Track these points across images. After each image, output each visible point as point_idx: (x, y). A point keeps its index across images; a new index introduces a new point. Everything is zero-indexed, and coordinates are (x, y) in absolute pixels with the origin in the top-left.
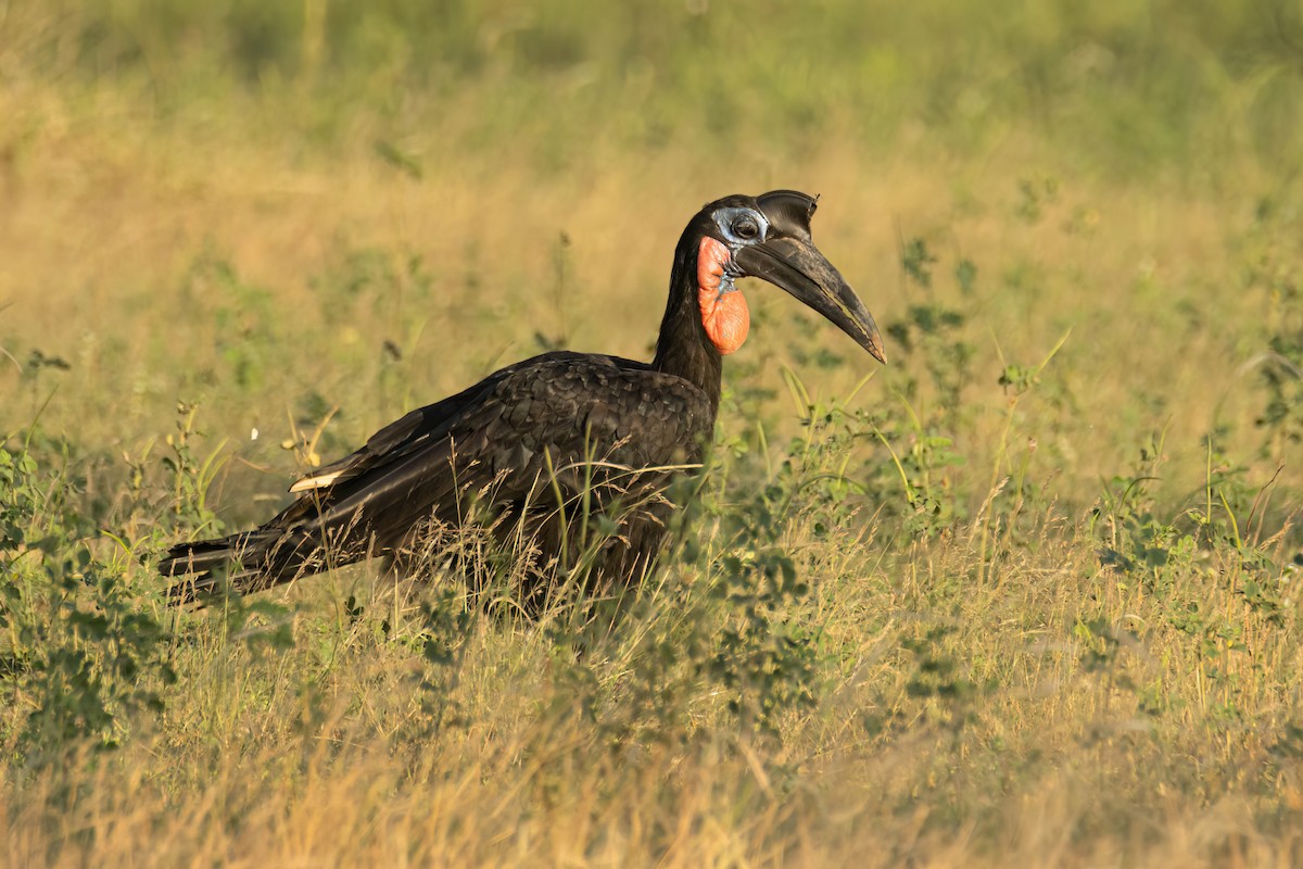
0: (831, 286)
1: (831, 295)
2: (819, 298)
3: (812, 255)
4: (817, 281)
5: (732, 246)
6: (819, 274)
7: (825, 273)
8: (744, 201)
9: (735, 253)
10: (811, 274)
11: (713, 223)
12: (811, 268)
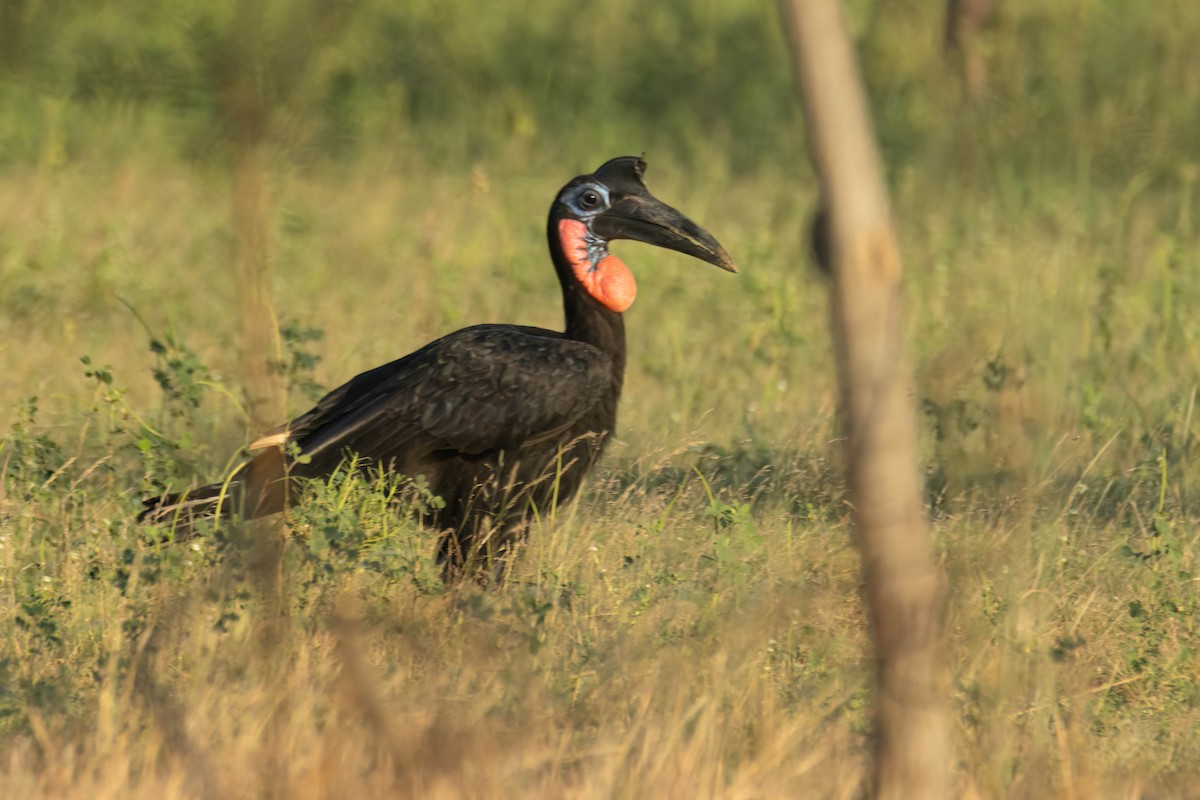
0: (674, 223)
1: (677, 231)
2: (668, 238)
3: (651, 204)
4: (661, 223)
5: (585, 219)
6: (660, 219)
7: (666, 215)
8: (583, 179)
9: (590, 225)
10: (656, 219)
11: (564, 205)
12: (654, 215)
